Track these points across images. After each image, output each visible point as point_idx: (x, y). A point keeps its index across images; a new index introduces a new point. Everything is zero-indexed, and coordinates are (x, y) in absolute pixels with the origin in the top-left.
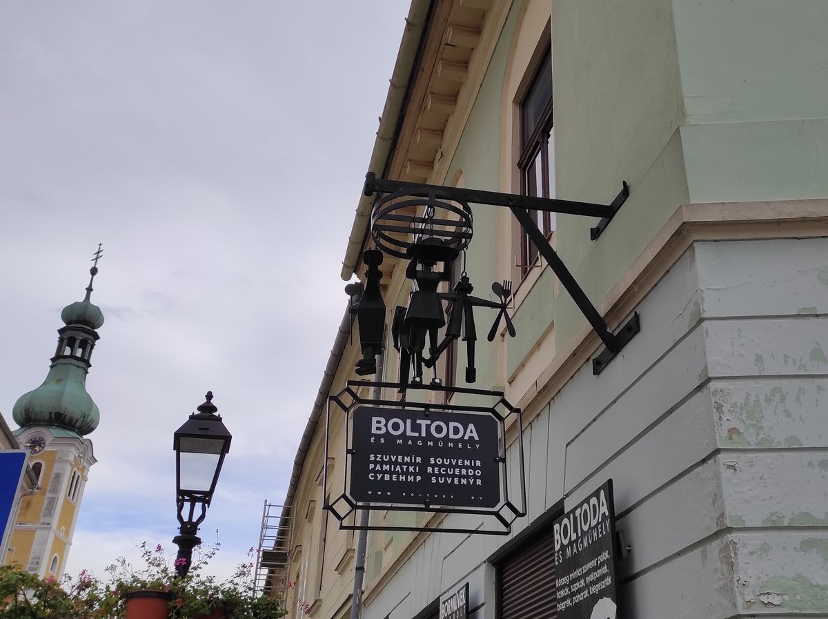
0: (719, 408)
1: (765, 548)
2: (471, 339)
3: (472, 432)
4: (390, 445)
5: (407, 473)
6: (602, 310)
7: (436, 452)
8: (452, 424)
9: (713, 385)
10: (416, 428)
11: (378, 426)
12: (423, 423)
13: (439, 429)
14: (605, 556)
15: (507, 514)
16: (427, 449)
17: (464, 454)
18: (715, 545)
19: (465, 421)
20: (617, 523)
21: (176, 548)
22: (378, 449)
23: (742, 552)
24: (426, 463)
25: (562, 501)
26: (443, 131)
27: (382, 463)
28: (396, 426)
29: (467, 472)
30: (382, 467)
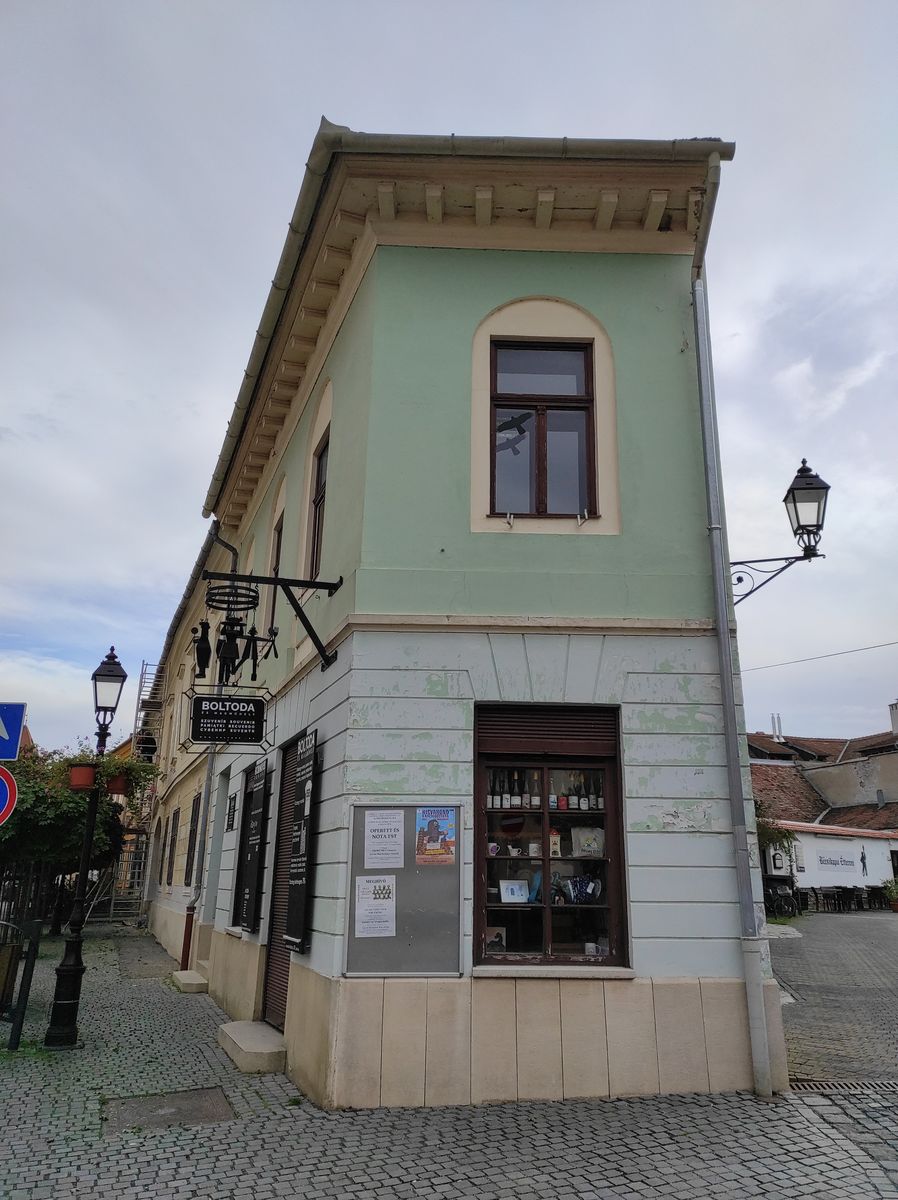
0: (351, 710)
1: (359, 768)
2: (255, 658)
3: (251, 707)
4: (211, 715)
5: (219, 728)
6: (324, 644)
7: (234, 717)
8: (242, 704)
9: (351, 700)
10: (224, 706)
11: (205, 706)
12: (228, 704)
13: (235, 707)
14: (311, 763)
15: (266, 745)
16: (229, 716)
17: (247, 718)
18: (342, 766)
19: (248, 702)
20: (318, 749)
21: (97, 738)
22: (206, 716)
23: (350, 770)
24: (228, 723)
25: (306, 729)
26: (275, 437)
27: (207, 723)
28: (214, 706)
29: (248, 726)
30: (207, 725)
